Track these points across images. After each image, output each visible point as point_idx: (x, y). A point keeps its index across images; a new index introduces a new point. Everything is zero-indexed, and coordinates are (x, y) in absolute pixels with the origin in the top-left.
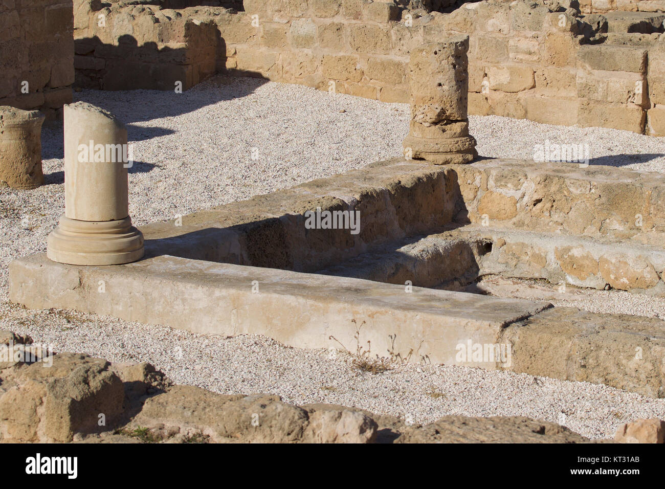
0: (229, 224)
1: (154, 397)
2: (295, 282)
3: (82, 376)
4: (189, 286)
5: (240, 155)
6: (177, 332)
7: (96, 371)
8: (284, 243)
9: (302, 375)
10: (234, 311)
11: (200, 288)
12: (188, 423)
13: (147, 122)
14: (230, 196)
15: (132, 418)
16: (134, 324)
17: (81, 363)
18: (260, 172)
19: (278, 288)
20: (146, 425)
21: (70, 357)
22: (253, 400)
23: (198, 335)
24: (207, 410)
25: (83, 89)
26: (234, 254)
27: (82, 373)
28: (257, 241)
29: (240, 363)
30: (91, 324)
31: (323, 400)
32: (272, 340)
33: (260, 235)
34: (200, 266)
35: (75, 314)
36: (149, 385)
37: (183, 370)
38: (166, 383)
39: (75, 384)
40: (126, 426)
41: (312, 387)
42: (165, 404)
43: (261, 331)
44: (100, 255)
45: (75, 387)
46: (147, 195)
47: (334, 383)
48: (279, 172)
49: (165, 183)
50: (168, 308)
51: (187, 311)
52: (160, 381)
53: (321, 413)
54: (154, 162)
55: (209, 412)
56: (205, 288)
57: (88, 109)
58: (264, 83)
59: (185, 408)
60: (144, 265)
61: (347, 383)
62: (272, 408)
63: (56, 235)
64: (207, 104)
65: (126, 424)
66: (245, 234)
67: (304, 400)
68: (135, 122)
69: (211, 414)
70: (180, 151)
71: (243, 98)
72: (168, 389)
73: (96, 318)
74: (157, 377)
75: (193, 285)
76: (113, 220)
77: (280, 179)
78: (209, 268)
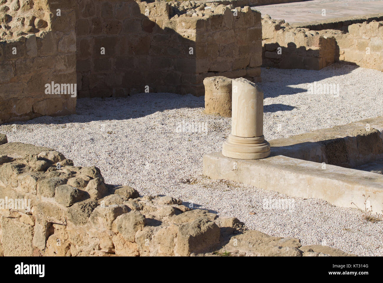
0: (318, 140)
1: (236, 236)
2: (340, 173)
3: (197, 224)
4: (287, 172)
5: (338, 104)
6: (281, 195)
7: (205, 222)
8: (345, 151)
9: (335, 222)
10: (309, 186)
11: (292, 173)
12: (250, 251)
13: (296, 86)
14: (328, 124)
15: (223, 246)
16: (260, 189)
17: (203, 215)
18: (346, 113)
19: (331, 176)
20: (230, 250)
21: (198, 212)
22: (284, 241)
23: (291, 197)
24: (260, 245)
25: (270, 68)
26: (318, 156)
27: (197, 222)
28: (331, 149)
29: (307, 213)
30: (239, 188)
31: (343, 236)
32: (326, 202)
33: (332, 146)
34: (296, 162)
35: (233, 183)
36: (235, 229)
37: (277, 216)
38: (244, 229)
39: (193, 228)
40: (220, 250)
41: (339, 229)
42: (241, 240)
43: (321, 197)
44: (247, 154)
45: (193, 229)
46: (287, 122)
47: (351, 227)
48: (355, 113)
49: (297, 116)
50: (277, 182)
51: (286, 185)
52: (241, 228)
53: (309, 254)
54: (295, 105)
55: (261, 246)
56: (295, 174)
57: (243, 82)
58: (357, 68)
59: (250, 243)
60: (269, 160)
61: (357, 227)
62: (284, 249)
63: (227, 143)
64: (328, 77)
65: (220, 249)
66: (324, 145)
67: (333, 235)
68: (291, 85)
69: (262, 247)
70: (309, 101)
71: (346, 75)
72: (245, 232)
73: (242, 186)
74: (240, 225)
75: (290, 172)
76: (255, 137)
77: (354, 117)
78: (300, 163)
